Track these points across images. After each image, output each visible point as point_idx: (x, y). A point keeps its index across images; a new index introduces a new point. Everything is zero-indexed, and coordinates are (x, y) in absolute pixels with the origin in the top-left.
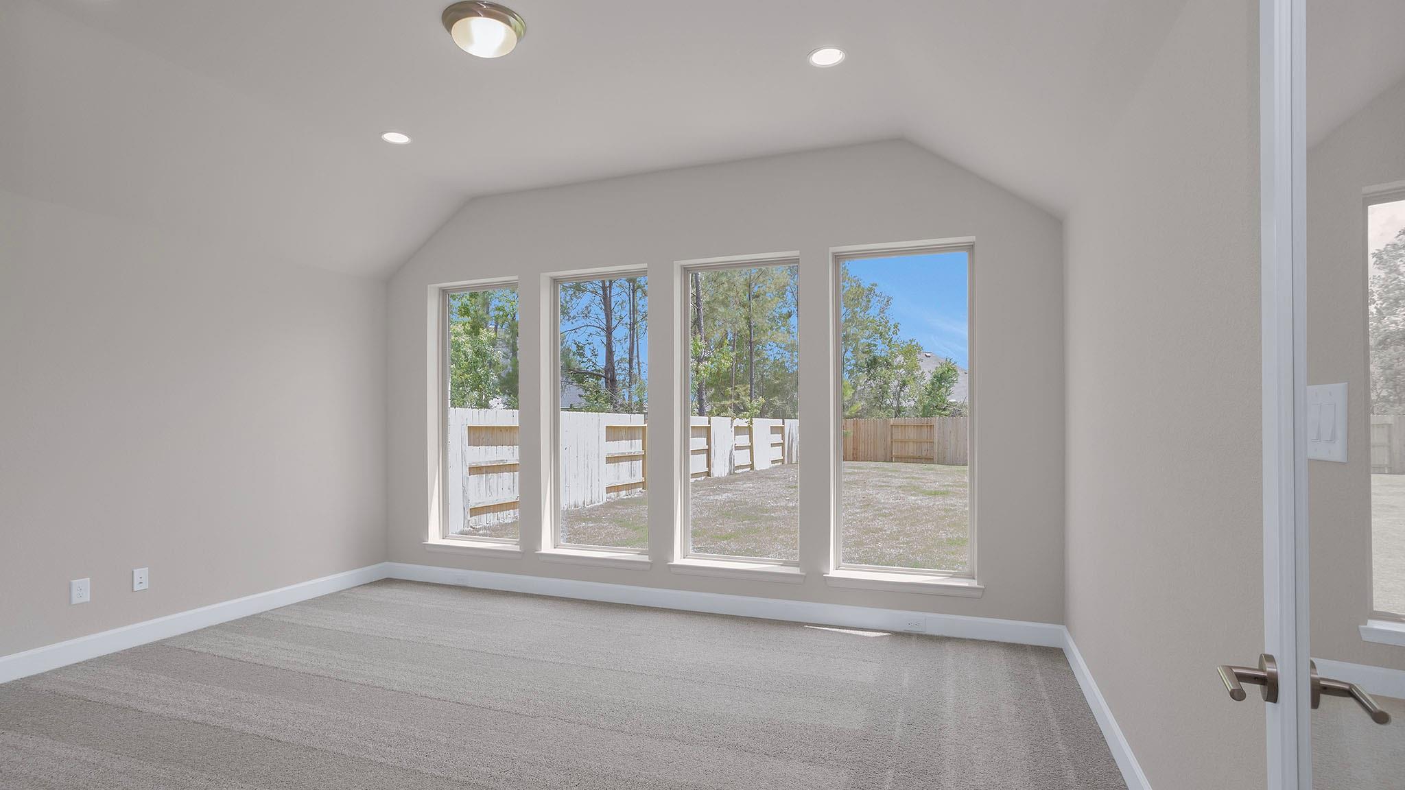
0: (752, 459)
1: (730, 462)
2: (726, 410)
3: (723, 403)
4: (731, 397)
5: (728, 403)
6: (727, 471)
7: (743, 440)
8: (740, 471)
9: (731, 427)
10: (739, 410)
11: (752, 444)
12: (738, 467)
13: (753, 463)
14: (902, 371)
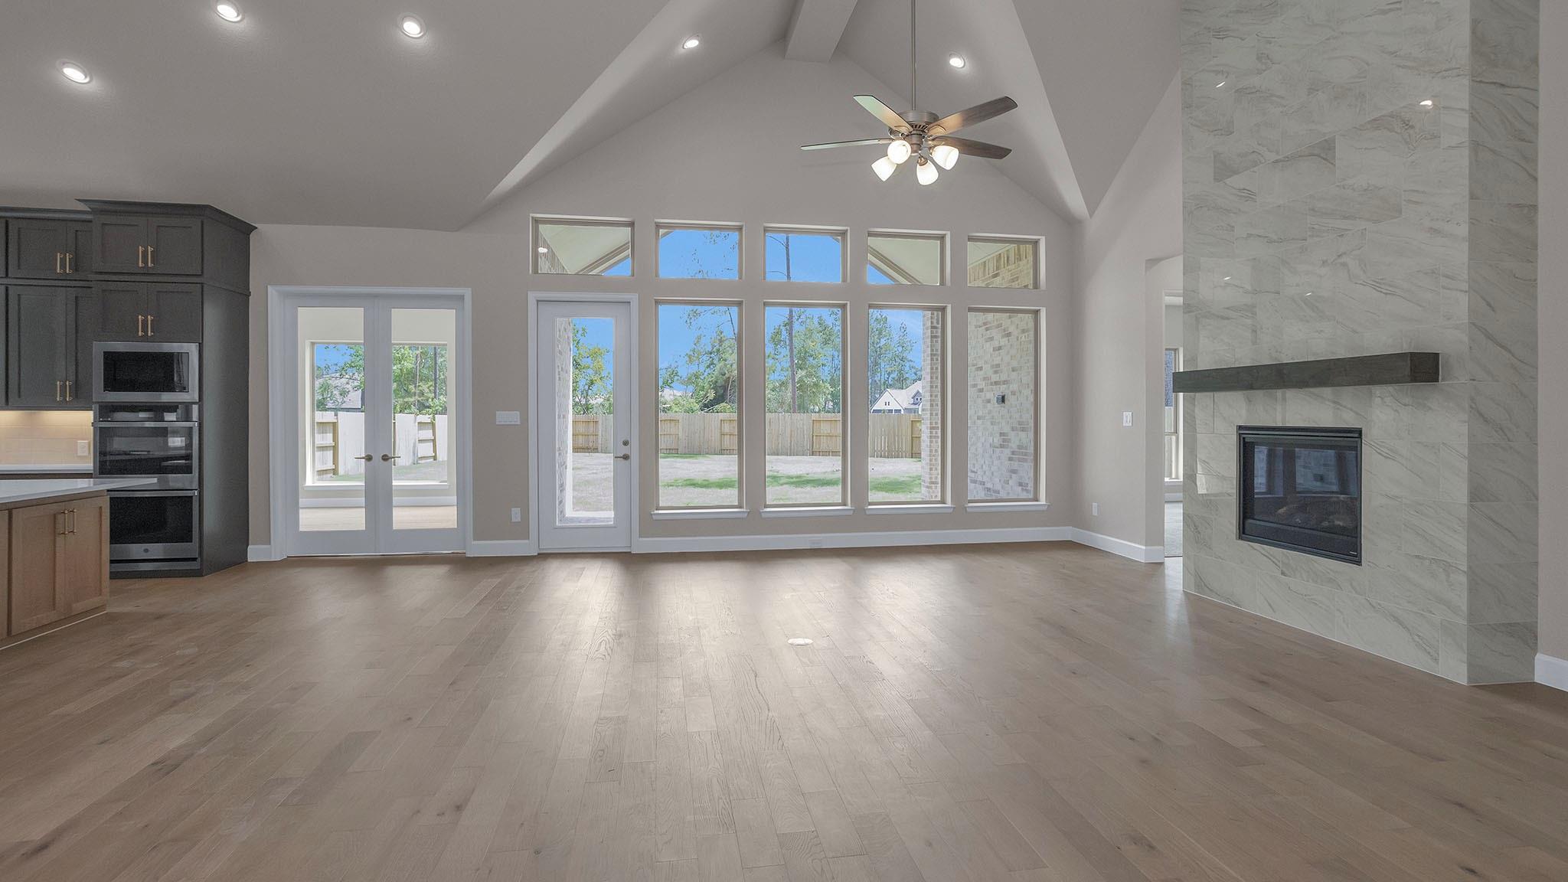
0: (435, 451)
1: (414, 454)
2: (410, 407)
3: (406, 400)
4: (415, 394)
5: (412, 400)
6: (411, 461)
7: (427, 434)
8: (423, 461)
9: (415, 422)
10: (423, 407)
11: (435, 438)
12: (421, 458)
13: (436, 454)
14: (590, 371)
